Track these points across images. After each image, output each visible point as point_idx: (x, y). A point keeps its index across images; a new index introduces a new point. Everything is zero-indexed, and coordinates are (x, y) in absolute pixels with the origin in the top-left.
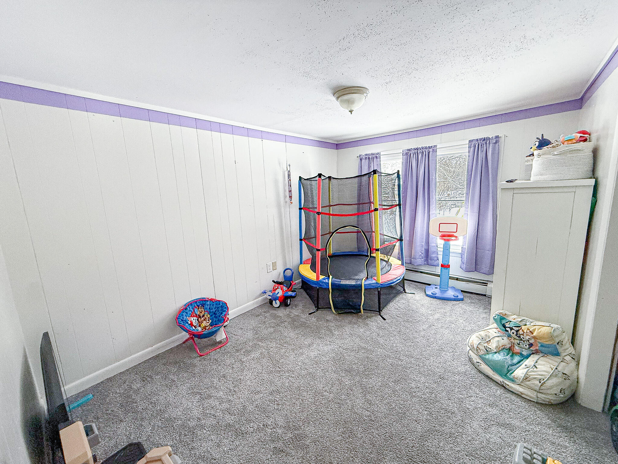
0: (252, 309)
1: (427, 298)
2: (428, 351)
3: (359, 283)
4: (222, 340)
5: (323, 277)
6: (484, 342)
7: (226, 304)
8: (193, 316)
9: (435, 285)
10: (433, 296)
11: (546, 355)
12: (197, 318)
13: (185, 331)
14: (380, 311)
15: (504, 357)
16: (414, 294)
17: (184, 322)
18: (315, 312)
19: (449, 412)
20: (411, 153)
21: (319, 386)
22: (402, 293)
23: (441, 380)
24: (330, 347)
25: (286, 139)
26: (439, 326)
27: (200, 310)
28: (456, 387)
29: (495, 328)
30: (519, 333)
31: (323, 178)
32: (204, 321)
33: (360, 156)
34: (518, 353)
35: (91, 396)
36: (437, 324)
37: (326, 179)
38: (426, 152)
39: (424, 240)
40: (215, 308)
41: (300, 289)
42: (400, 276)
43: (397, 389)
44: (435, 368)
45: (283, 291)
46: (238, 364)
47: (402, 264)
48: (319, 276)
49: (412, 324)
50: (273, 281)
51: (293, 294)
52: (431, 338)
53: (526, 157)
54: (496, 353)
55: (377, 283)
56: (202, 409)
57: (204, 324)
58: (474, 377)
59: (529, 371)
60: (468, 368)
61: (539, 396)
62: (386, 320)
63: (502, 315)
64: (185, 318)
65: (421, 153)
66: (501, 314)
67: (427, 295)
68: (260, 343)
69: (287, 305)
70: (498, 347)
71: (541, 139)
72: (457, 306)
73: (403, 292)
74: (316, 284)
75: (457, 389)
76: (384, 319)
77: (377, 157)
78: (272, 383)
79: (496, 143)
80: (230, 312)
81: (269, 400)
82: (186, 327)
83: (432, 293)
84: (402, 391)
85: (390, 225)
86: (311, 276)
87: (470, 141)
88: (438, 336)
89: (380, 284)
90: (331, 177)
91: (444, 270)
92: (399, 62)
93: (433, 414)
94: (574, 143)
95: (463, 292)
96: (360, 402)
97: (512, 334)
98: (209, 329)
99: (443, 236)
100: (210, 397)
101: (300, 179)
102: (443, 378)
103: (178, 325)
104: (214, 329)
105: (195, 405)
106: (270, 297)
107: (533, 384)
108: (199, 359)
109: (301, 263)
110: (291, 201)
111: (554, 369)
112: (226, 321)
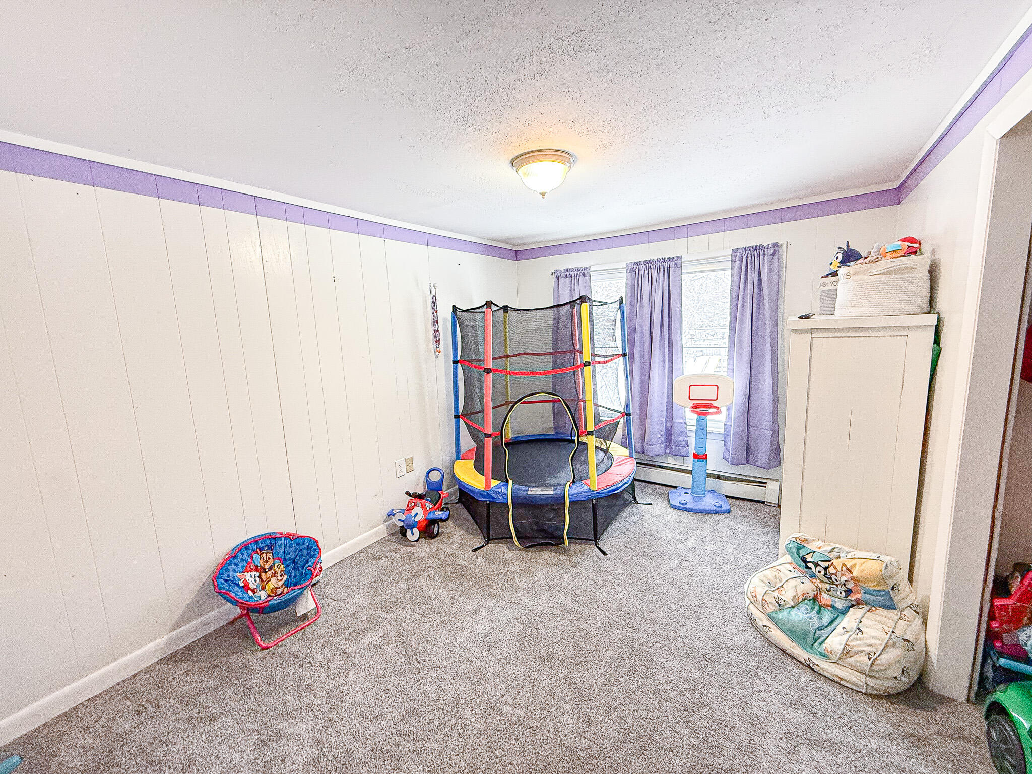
0: (369, 546)
1: (673, 510)
2: (680, 610)
3: (560, 491)
4: (309, 612)
5: (497, 482)
6: (774, 589)
7: (317, 542)
8: (249, 569)
9: (684, 488)
10: (682, 508)
11: (873, 609)
12: (257, 574)
13: (229, 601)
14: (596, 539)
15: (807, 615)
16: (651, 505)
17: (230, 585)
18: (483, 546)
19: (725, 727)
20: (641, 269)
21: (493, 694)
22: (631, 503)
23: (707, 663)
24: (510, 613)
25: (428, 239)
26: (696, 561)
27: (265, 558)
28: (733, 674)
29: (789, 563)
30: (829, 573)
31: (494, 308)
32: (272, 577)
33: (556, 271)
34: (829, 606)
35: (16, 759)
36: (692, 559)
37: (499, 310)
38: (664, 268)
39: (664, 414)
40: (295, 552)
41: (456, 503)
42: (629, 477)
43: (634, 687)
44: (695, 641)
45: (425, 511)
46: (337, 663)
47: (631, 456)
48: (490, 481)
49: (651, 561)
50: (408, 494)
51: (444, 515)
52: (684, 584)
53: (822, 277)
54: (793, 607)
55: (590, 490)
56: (261, 765)
57: (273, 583)
58: (761, 654)
59: (851, 638)
60: (749, 638)
61: (869, 683)
62: (607, 555)
63: (799, 542)
64: (232, 574)
65: (656, 269)
66: (798, 540)
67: (673, 507)
68: (382, 614)
69: (432, 536)
70: (797, 597)
71: (845, 249)
72: (721, 524)
73: (633, 502)
74: (484, 497)
75: (735, 679)
76: (604, 553)
77: (584, 275)
78: (404, 694)
79: (773, 255)
80: (324, 556)
81: (398, 732)
82: (233, 595)
83: (680, 503)
84: (643, 692)
85: (609, 389)
86: (476, 481)
87: (734, 251)
88: (696, 580)
89: (595, 492)
90: (507, 307)
91: (698, 463)
92: (627, 107)
93: (700, 733)
94: (901, 257)
95: (728, 499)
96: (569, 720)
97: (817, 573)
98: (281, 594)
99: (696, 407)
100: (279, 736)
101: (454, 310)
102: (710, 660)
103: (216, 592)
104: (292, 594)
105: (246, 758)
106: (401, 524)
107: (858, 661)
108: (259, 654)
109: (458, 458)
110: (438, 349)
111: (890, 634)
112: (315, 575)
